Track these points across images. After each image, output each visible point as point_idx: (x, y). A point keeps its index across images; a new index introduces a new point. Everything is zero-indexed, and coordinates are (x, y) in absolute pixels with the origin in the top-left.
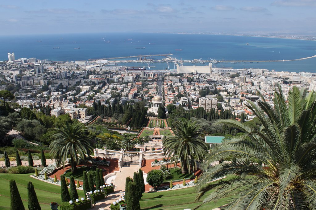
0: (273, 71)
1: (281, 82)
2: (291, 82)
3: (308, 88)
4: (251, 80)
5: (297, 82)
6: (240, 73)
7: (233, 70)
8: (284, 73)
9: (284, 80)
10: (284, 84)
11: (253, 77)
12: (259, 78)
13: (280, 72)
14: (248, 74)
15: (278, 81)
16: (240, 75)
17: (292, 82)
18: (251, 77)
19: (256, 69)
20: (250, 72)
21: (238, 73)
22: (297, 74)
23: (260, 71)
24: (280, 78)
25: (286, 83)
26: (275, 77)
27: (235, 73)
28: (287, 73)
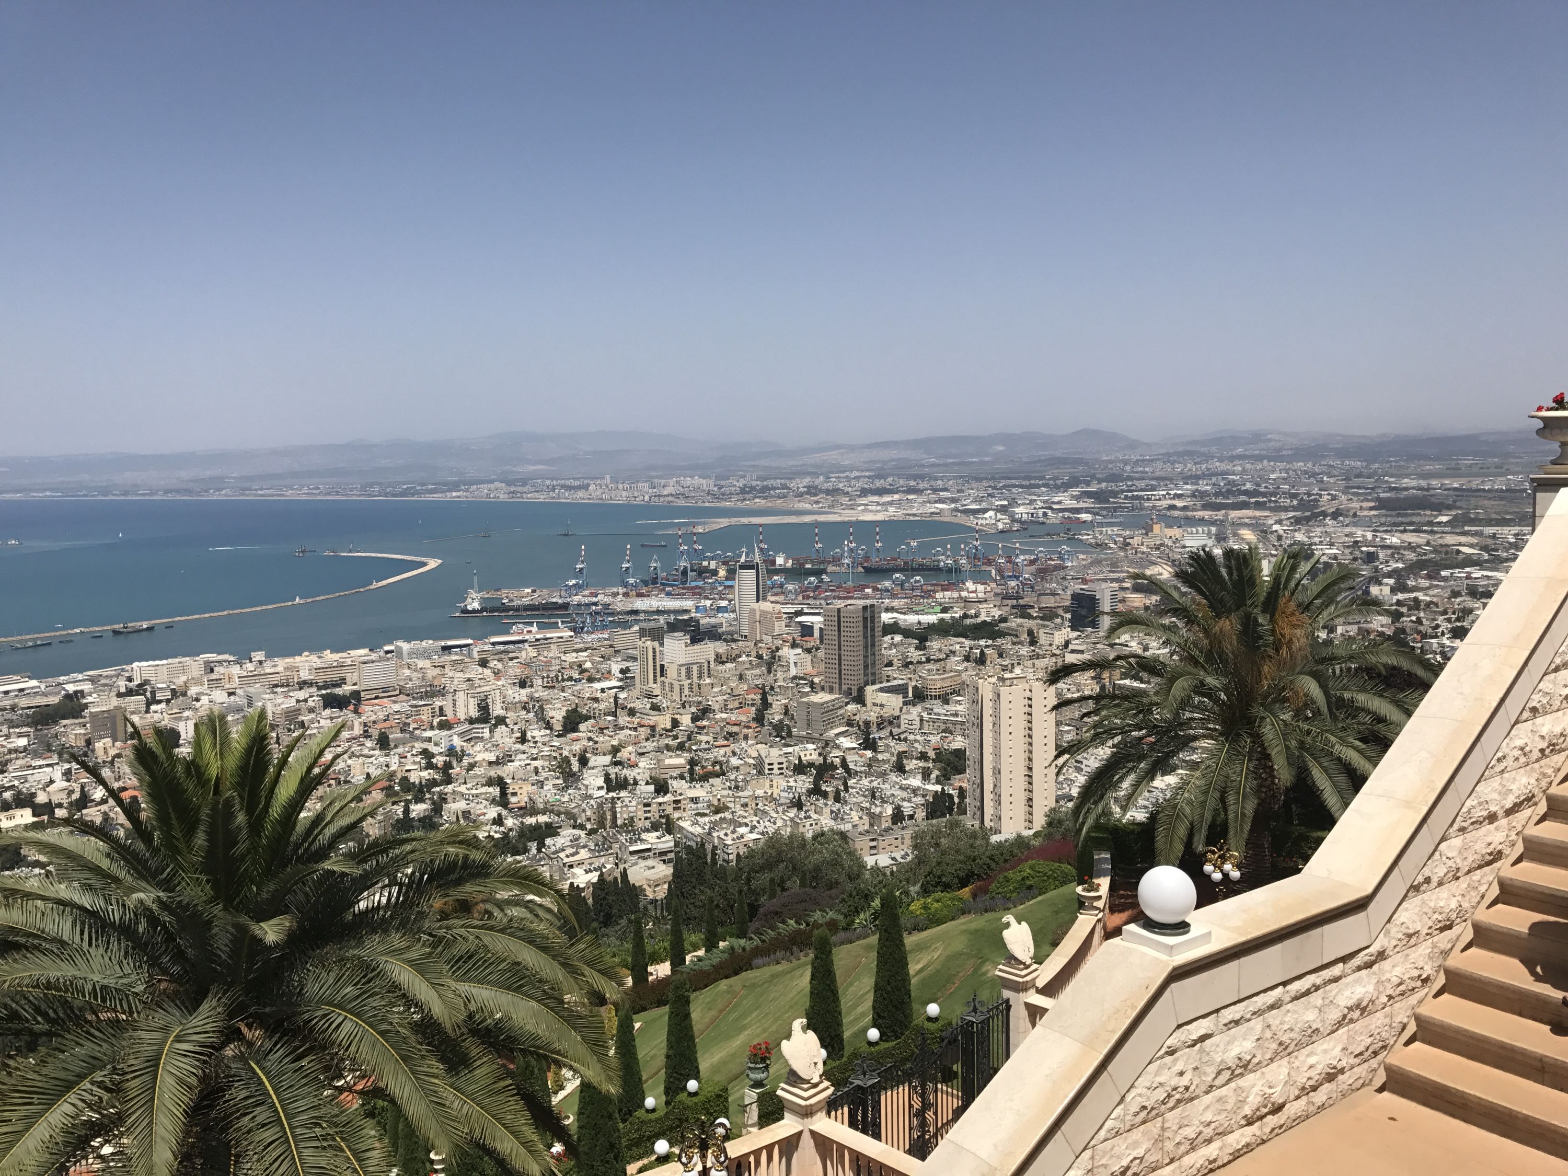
0: (258, 656)
1: (311, 703)
2: (356, 695)
3: (441, 708)
4: (157, 717)
5: (385, 690)
6: (80, 694)
7: (34, 683)
8: (314, 658)
9: (324, 692)
10: (327, 712)
11: (159, 702)
12: (198, 705)
13: (298, 658)
14: (130, 692)
15: (298, 701)
16: (86, 706)
17: (363, 694)
18: (148, 704)
19: (170, 661)
20: (137, 682)
21: (68, 697)
22: (374, 656)
23: (194, 665)
24: (303, 684)
25: (333, 702)
26: (276, 686)
27: (54, 700)
28: (330, 657)
